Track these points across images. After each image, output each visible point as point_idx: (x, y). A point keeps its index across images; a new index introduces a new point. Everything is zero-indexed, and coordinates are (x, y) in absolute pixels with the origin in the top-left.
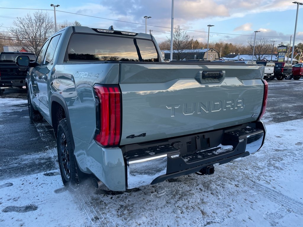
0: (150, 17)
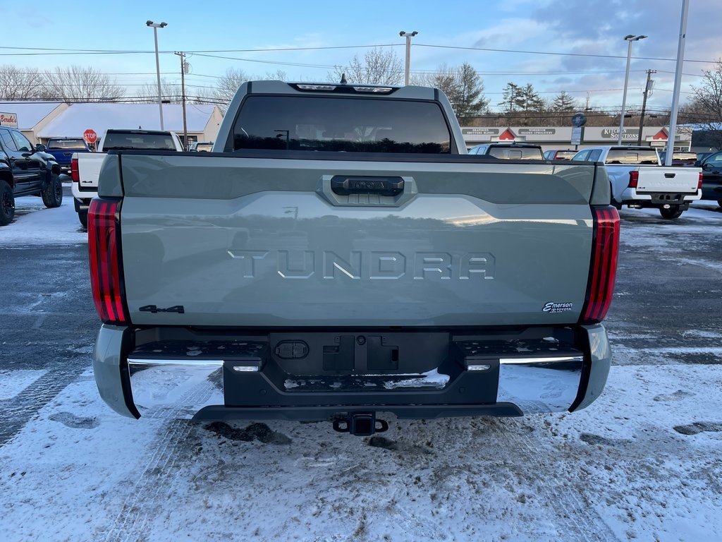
0: (642, 37)
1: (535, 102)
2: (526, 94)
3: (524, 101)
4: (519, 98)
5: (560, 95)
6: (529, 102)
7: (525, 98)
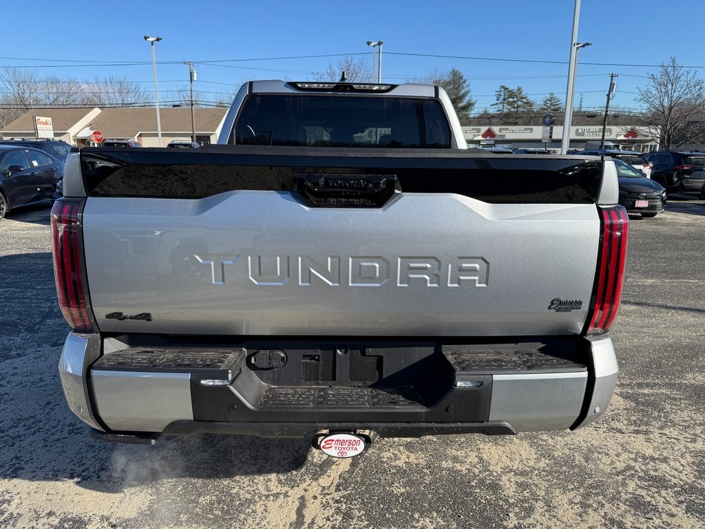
1: (525, 103)
2: (517, 97)
3: (514, 102)
4: (511, 100)
5: (548, 96)
6: (519, 103)
7: (515, 99)
